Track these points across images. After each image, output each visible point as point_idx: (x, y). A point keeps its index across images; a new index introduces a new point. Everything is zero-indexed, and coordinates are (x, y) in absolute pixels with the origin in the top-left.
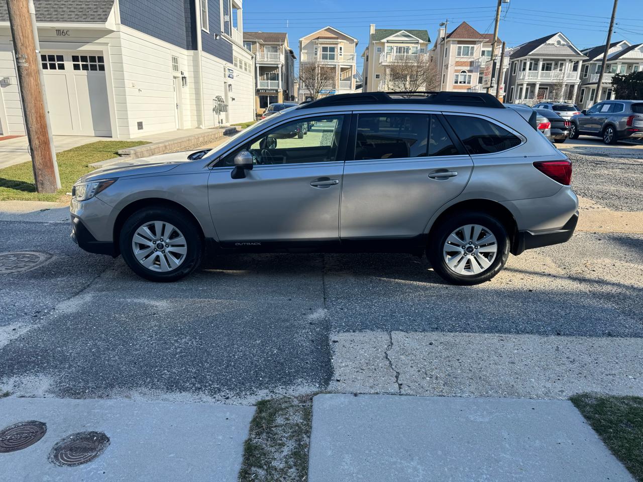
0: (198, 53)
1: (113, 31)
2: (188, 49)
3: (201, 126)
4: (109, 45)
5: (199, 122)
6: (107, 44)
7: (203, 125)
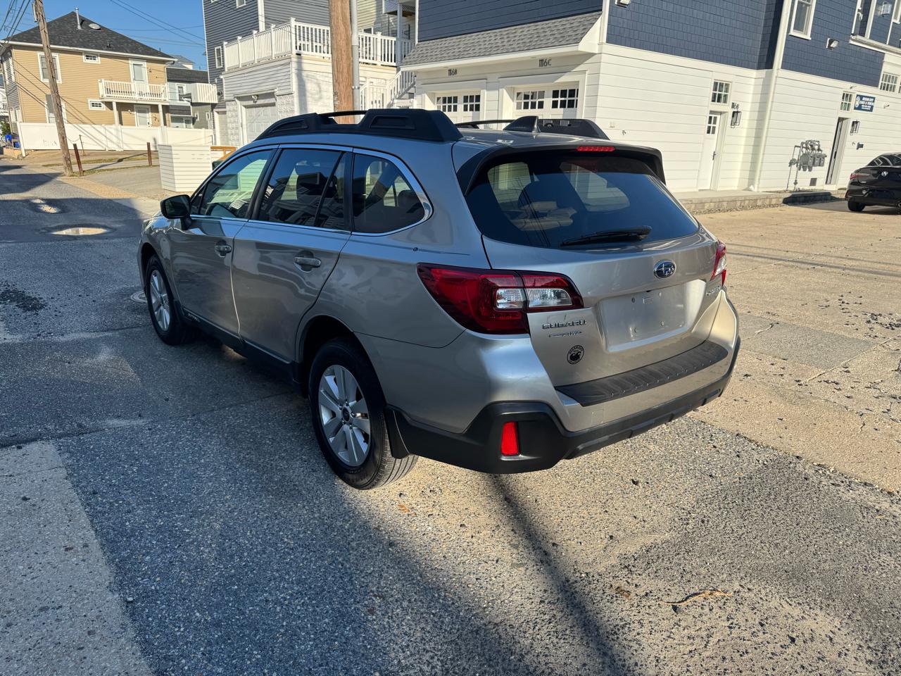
0: (771, 73)
1: (593, 55)
2: (759, 68)
3: (751, 187)
4: (587, 72)
5: (751, 181)
6: (584, 72)
7: (756, 186)
